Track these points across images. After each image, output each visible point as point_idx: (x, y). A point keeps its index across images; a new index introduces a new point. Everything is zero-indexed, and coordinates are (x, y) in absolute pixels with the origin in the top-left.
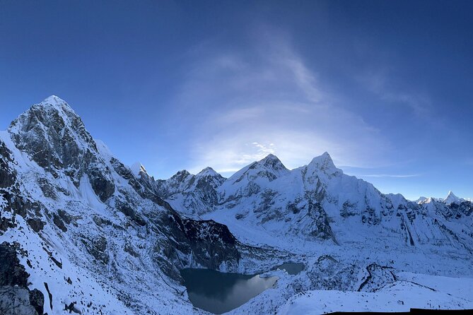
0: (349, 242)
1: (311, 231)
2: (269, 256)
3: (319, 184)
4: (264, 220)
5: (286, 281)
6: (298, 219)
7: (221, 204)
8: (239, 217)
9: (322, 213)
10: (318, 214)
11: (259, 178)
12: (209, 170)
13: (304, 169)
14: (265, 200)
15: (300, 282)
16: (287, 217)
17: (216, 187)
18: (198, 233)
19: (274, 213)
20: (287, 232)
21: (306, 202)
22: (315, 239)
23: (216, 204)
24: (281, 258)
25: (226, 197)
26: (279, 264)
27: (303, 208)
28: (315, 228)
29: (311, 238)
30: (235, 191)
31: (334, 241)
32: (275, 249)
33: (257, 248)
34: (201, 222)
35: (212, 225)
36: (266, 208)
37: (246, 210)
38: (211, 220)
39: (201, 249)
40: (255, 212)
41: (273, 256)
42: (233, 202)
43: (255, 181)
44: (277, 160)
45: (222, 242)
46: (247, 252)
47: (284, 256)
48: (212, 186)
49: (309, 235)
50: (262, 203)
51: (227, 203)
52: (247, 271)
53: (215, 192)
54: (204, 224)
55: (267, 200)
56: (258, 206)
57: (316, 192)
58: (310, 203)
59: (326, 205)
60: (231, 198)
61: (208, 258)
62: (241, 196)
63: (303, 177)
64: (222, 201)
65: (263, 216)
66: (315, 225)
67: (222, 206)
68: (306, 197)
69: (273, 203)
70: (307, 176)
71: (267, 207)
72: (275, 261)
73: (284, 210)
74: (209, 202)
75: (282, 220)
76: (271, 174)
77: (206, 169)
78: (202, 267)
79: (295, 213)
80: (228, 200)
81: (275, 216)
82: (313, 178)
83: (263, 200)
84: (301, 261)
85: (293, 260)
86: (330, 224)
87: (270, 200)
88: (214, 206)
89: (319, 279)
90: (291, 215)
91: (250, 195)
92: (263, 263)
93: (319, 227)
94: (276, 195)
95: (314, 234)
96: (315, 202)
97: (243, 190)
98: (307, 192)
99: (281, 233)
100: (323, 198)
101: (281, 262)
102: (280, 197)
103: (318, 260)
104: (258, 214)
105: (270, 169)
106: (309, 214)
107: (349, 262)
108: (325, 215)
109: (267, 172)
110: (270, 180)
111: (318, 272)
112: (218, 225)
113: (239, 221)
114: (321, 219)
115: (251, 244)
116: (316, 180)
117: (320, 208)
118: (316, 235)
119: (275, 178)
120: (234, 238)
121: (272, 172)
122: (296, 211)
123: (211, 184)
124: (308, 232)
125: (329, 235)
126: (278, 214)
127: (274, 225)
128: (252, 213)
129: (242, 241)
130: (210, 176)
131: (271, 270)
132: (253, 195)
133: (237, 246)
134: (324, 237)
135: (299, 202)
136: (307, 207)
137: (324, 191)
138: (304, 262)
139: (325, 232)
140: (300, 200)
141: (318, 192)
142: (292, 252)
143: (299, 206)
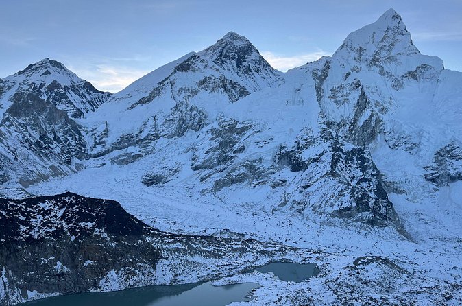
0: (445, 239)
1: (336, 208)
2: (235, 250)
3: (362, 104)
4: (219, 185)
5: (276, 291)
6: (303, 183)
7: (95, 156)
8: (150, 181)
9: (370, 171)
10: (359, 173)
11: (204, 94)
12: (51, 69)
13: (321, 66)
14: (221, 144)
15: (309, 295)
16: (276, 177)
17: (79, 114)
18: (22, 228)
19: (243, 170)
20: (276, 206)
21: (326, 146)
22: (347, 224)
23: (82, 155)
24: (263, 253)
25: (111, 140)
26: (258, 263)
27: (315, 160)
28: (347, 201)
29: (337, 220)
30: (138, 126)
31: (402, 231)
32: (247, 237)
33: (203, 237)
34: (33, 201)
35: (71, 205)
36: (224, 159)
37: (171, 164)
38: (68, 194)
39: (37, 262)
40: (196, 168)
41: (243, 250)
42: (134, 150)
43: (193, 102)
44: (248, 49)
45: (105, 235)
46: (180, 246)
47: (270, 249)
48: (64, 113)
49: (333, 216)
50: (215, 149)
51: (116, 153)
52: (180, 278)
53: (77, 129)
54: (45, 206)
55: (227, 144)
56: (202, 157)
57: (354, 123)
58: (336, 148)
59: (379, 153)
60: (126, 140)
61: (62, 275)
62: (157, 137)
63: (319, 89)
64: (99, 149)
65: (217, 177)
66: (348, 196)
67: (100, 160)
68: (325, 135)
69: (241, 150)
70: (327, 86)
71: (226, 159)
72: (250, 257)
73: (267, 165)
74: (58, 150)
75: (263, 183)
76: (233, 85)
77: (42, 65)
78: (42, 296)
79: (295, 170)
80: (117, 146)
81: (245, 175)
82: (346, 90)
83: (216, 144)
84: (312, 261)
85: (292, 258)
86: (392, 197)
87: (232, 143)
88: (75, 160)
89: (357, 295)
90: (286, 173)
91: (180, 132)
92: (220, 261)
93: (358, 201)
94: (248, 133)
95: (344, 213)
96: (348, 146)
97: (160, 122)
98: (329, 124)
99: (262, 209)
100: (372, 136)
101: (264, 260)
102: (257, 137)
103: (355, 263)
104: (205, 172)
105: (230, 72)
106: (332, 174)
107: (441, 277)
108: (378, 175)
109: (223, 80)
110: (233, 99)
111: (354, 282)
112: (91, 202)
113: (153, 189)
114: (365, 184)
115: (188, 231)
116: (356, 94)
117: (363, 160)
118: (350, 216)
119: (243, 93)
120: (141, 223)
121: (236, 79)
122: (298, 166)
123: (60, 107)
124: (329, 209)
125: (386, 218)
126: (254, 172)
127: (243, 193)
128: (187, 171)
129: (162, 226)
130: (55, 85)
131: (240, 272)
132: (189, 133)
133: (148, 239)
134: (372, 222)
135: (305, 146)
136: (328, 158)
137: (378, 121)
138: (319, 263)
139: (375, 210)
140: (308, 143)
141: (360, 123)
142: (289, 244)
143: (305, 155)
